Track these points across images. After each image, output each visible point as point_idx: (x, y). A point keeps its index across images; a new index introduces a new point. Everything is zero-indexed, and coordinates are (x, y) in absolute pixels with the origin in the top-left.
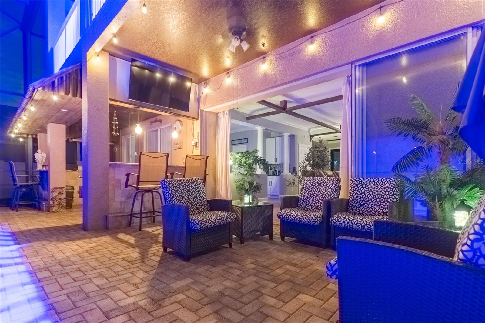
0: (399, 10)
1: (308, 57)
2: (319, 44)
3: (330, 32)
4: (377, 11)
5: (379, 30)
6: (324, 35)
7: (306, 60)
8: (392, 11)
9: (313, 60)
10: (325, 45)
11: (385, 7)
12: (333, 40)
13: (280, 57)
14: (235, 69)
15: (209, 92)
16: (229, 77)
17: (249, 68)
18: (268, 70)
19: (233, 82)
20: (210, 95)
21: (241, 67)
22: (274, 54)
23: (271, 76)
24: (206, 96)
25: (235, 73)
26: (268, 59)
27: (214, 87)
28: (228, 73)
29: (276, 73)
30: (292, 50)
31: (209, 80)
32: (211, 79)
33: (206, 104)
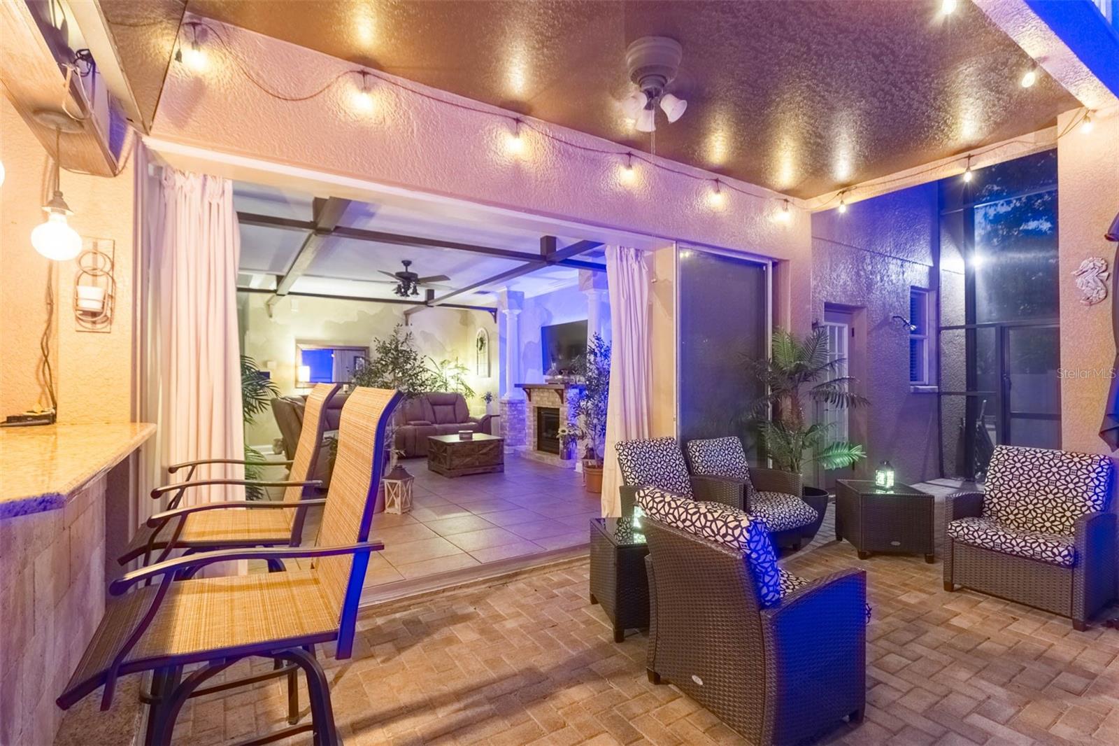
0: (732, 200)
1: (620, 189)
2: (639, 176)
3: (657, 168)
5: (715, 213)
6: (648, 166)
7: (616, 193)
10: (648, 184)
11: (722, 184)
12: (660, 185)
13: (564, 151)
14: (400, 80)
15: (225, 81)
16: (366, 89)
17: (461, 114)
18: (527, 160)
19: (389, 122)
20: (229, 99)
21: (428, 90)
22: (546, 131)
23: (536, 181)
24: (198, 88)
25: (397, 95)
26: (530, 132)
27: (261, 77)
28: (364, 73)
29: (549, 181)
30: (589, 152)
31: (226, 25)
32: (239, 28)
33: (196, 124)
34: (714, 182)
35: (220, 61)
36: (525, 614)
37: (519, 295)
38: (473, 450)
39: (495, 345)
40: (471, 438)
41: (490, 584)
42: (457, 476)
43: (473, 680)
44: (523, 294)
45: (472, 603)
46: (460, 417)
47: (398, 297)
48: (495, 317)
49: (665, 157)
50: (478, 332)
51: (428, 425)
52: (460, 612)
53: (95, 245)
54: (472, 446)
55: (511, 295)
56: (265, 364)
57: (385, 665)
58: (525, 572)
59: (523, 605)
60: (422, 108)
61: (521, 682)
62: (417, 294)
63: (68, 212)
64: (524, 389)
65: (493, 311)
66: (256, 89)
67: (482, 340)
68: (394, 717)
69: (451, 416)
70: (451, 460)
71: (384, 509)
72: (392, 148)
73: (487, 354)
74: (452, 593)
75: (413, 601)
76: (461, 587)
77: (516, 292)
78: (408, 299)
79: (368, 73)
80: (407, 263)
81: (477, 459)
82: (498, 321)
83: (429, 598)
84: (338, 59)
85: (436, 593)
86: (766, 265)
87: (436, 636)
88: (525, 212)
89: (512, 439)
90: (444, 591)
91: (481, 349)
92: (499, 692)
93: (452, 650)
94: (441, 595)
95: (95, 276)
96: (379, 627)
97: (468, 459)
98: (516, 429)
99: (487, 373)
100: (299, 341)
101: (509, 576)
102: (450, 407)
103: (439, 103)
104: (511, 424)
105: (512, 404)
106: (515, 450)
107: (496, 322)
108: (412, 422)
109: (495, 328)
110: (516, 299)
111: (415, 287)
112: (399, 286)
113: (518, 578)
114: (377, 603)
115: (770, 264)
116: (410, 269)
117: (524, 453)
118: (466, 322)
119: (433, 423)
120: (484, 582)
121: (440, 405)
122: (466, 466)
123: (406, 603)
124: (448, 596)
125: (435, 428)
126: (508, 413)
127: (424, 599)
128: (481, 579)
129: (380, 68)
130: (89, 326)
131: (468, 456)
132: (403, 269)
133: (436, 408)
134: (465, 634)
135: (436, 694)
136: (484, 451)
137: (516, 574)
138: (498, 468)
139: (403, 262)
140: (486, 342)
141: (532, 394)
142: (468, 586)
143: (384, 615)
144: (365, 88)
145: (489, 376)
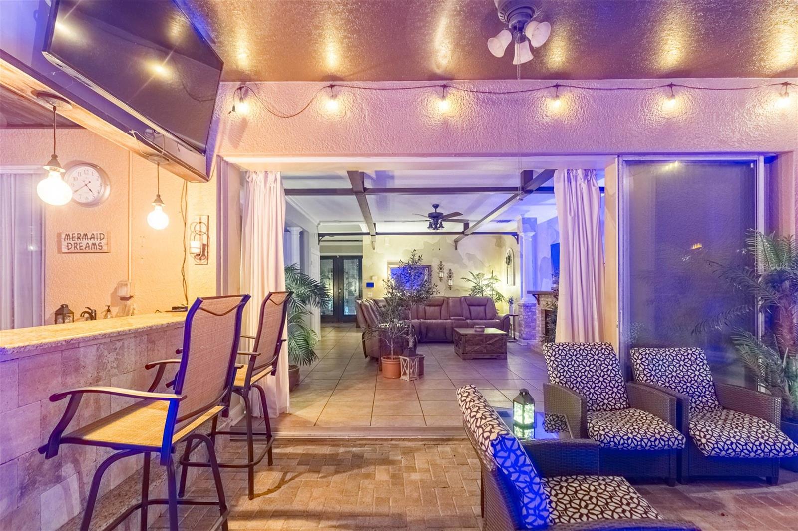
0: (695, 101)
1: (547, 119)
2: (569, 103)
3: (590, 91)
4: (665, 87)
5: (668, 119)
6: (579, 91)
7: (543, 124)
8: (685, 97)
9: (557, 128)
10: (579, 109)
11: (678, 88)
12: (595, 106)
13: (486, 100)
14: (355, 83)
15: (257, 115)
16: (334, 96)
17: (399, 94)
18: (454, 115)
19: (349, 114)
20: (259, 125)
21: (375, 84)
22: (470, 88)
23: (462, 130)
24: (244, 123)
25: (354, 94)
26: (455, 92)
27: (275, 108)
28: (332, 86)
29: (474, 127)
30: (513, 94)
31: (257, 82)
32: (263, 82)
33: (243, 144)
34: (668, 88)
35: (255, 105)
36: (432, 473)
37: (532, 220)
38: (482, 340)
39: (518, 260)
40: (484, 331)
41: (426, 442)
42: (469, 359)
43: (358, 509)
44: (536, 219)
45: (404, 453)
46: (489, 315)
47: (432, 230)
48: (517, 239)
49: (599, 79)
50: (507, 251)
51: (463, 320)
52: (391, 458)
53: (200, 219)
54: (481, 338)
55: (525, 221)
56: (371, 278)
57: (321, 480)
58: (457, 440)
59: (436, 465)
60: (371, 98)
61: (386, 521)
62: (443, 227)
63: (162, 205)
64: (534, 295)
65: (514, 234)
66: (273, 116)
67: (509, 257)
68: (297, 515)
69: (482, 314)
70: (465, 347)
71: (400, 376)
72: (351, 132)
73: (512, 268)
74: (397, 443)
75: (369, 442)
76: (404, 440)
77: (529, 219)
78: (438, 231)
79: (334, 86)
80: (436, 206)
81: (485, 348)
82: (519, 242)
83: (380, 443)
84: (317, 82)
85: (386, 440)
86: (755, 162)
87: (363, 470)
88: (455, 156)
89: (527, 334)
90: (391, 440)
91: (508, 264)
92: (366, 524)
93: (366, 483)
94: (389, 442)
95: (200, 235)
96: (337, 454)
97: (478, 347)
98: (530, 326)
99: (512, 283)
100: (389, 263)
101: (443, 440)
102: (482, 308)
103: (383, 91)
104: (526, 323)
105: (526, 307)
106: (527, 343)
107: (518, 243)
108: (452, 318)
109: (517, 248)
110: (529, 223)
111: (441, 222)
112: (431, 223)
113: (450, 443)
114: (346, 438)
115: (762, 159)
116: (439, 210)
117: (534, 346)
118: (500, 245)
119: (467, 319)
120: (422, 440)
121: (475, 306)
122: (476, 352)
123: (364, 442)
124: (392, 444)
125: (467, 323)
126: (524, 314)
127: (377, 442)
128: (420, 437)
129: (341, 79)
130: (199, 261)
131: (477, 344)
132: (433, 210)
133: (472, 308)
134: (381, 474)
135: (330, 510)
136: (491, 342)
137: (449, 440)
138: (502, 356)
139: (433, 206)
140: (512, 258)
141: (540, 299)
142: (409, 440)
143: (345, 447)
144: (332, 96)
145: (514, 285)
